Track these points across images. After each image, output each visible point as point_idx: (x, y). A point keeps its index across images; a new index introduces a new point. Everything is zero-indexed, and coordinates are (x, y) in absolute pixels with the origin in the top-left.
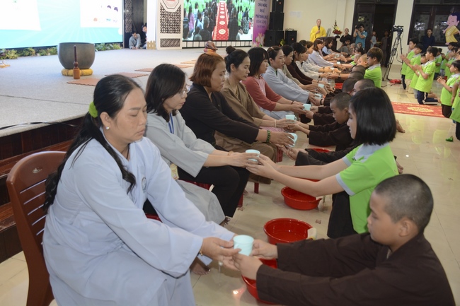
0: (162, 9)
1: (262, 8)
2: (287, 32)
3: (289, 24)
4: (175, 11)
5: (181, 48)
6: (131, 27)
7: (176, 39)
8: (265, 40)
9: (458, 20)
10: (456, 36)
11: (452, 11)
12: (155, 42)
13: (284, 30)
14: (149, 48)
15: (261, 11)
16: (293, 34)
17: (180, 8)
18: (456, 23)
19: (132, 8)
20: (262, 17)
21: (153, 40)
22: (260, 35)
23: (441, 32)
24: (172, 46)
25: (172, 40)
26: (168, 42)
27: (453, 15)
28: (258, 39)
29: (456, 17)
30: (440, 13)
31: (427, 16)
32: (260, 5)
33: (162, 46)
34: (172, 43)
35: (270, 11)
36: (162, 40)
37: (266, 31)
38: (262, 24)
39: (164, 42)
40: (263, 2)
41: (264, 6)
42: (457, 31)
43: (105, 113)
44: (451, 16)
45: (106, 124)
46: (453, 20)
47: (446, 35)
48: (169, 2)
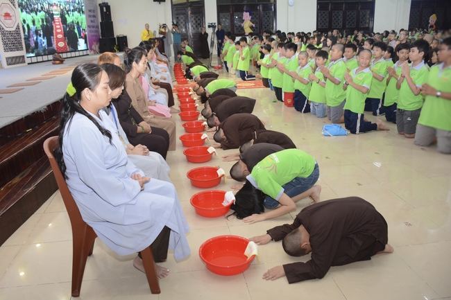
0: (1, 29)
1: (92, 19)
2: (118, 38)
3: (118, 31)
4: (14, 29)
5: (26, 64)
7: (20, 57)
8: (100, 48)
9: (250, 15)
10: (251, 27)
11: (245, 9)
13: (115, 36)
15: (92, 21)
16: (124, 39)
17: (18, 26)
18: (250, 18)
20: (93, 27)
22: (95, 43)
23: (240, 26)
24: (18, 63)
25: (17, 57)
27: (246, 11)
28: (93, 47)
29: (248, 13)
30: (236, 11)
31: (228, 14)
32: (90, 16)
33: (9, 64)
34: (17, 60)
35: (100, 20)
36: (7, 59)
37: (100, 39)
38: (95, 34)
39: (10, 60)
40: (92, 14)
41: (94, 16)
42: (251, 23)
43: (86, 89)
44: (245, 13)
45: (88, 97)
46: (246, 16)
47: (245, 27)
48: (6, 21)
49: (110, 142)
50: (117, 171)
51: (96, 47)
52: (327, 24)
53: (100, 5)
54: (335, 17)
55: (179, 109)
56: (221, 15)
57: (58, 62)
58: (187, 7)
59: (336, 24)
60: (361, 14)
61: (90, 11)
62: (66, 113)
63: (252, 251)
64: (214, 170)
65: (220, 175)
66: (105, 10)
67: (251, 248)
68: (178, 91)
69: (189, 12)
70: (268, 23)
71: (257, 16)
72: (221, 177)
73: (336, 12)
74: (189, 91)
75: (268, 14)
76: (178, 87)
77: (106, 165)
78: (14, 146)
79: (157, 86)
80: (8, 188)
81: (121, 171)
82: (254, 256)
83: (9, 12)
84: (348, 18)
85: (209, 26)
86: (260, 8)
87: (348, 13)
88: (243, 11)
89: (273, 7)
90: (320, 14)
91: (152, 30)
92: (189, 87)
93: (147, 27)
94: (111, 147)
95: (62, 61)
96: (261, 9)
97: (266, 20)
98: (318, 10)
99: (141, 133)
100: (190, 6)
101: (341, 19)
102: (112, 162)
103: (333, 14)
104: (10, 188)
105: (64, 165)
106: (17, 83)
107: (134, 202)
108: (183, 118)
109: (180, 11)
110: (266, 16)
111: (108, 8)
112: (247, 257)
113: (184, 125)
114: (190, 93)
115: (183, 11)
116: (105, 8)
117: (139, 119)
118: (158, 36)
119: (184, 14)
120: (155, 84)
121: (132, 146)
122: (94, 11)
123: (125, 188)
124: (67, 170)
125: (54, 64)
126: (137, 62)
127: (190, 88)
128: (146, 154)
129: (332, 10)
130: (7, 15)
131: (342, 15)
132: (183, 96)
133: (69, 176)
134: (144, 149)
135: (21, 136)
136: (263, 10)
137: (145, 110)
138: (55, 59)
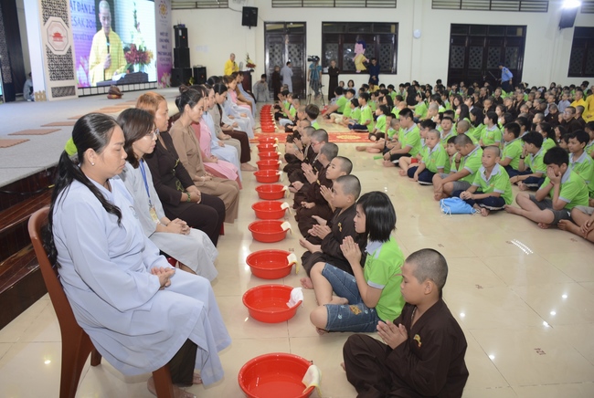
0: (49, 52)
1: (164, 44)
2: (195, 69)
3: (196, 60)
4: (64, 53)
5: (76, 96)
6: (10, 76)
7: (70, 87)
8: (171, 80)
9: (364, 47)
10: (365, 63)
11: (357, 39)
12: (44, 92)
13: (192, 67)
14: (37, 100)
15: (163, 47)
16: (202, 71)
17: (70, 49)
18: (363, 51)
19: (9, 53)
20: (165, 54)
21: (42, 89)
22: (165, 74)
23: (350, 61)
24: (66, 95)
25: (65, 88)
26: (61, 91)
27: (359, 43)
28: (163, 79)
29: (361, 45)
30: (347, 41)
31: (337, 45)
32: (161, 40)
33: (54, 96)
34: (66, 92)
35: (174, 46)
36: (53, 89)
37: (172, 69)
38: (166, 62)
39: (56, 91)
40: (164, 38)
41: (167, 41)
42: (365, 58)
43: (90, 149)
44: (357, 45)
45: (91, 160)
46: (359, 48)
47: (356, 63)
48: (56, 43)
49: (119, 222)
50: (125, 261)
51: (167, 79)
52: (462, 63)
53: (175, 27)
54: (473, 54)
55: (257, 166)
56: (328, 45)
57: (114, 96)
58: (284, 35)
59: (475, 63)
60: (507, 51)
61: (162, 34)
62: (62, 179)
63: (311, 380)
64: (284, 255)
65: (290, 262)
66: (180, 34)
67: (311, 374)
68: (261, 141)
69: (287, 41)
70: (386, 59)
71: (373, 49)
72: (291, 266)
73: (475, 48)
74: (275, 142)
75: (387, 48)
76: (262, 136)
77: (111, 253)
78: (28, 207)
79: (228, 136)
80: (10, 263)
81: (132, 261)
82: (314, 387)
83: (60, 32)
84: (489, 56)
85: (309, 60)
86: (377, 39)
87: (490, 51)
88: (355, 42)
89: (393, 39)
90: (454, 50)
91: (237, 61)
92: (275, 136)
93: (233, 57)
94: (119, 229)
95: (119, 96)
96: (378, 41)
97: (384, 56)
98: (451, 45)
99: (186, 202)
100: (288, 33)
101: (481, 58)
102: (118, 250)
103: (471, 51)
104: (13, 262)
105: (55, 249)
106: (55, 121)
107: (148, 307)
108: (259, 179)
109: (275, 39)
110: (384, 50)
111: (185, 31)
112: (305, 387)
113: (258, 189)
114: (275, 145)
115: (279, 40)
116: (180, 32)
117: (187, 182)
118: (245, 69)
119: (280, 43)
120: (225, 132)
121: (167, 220)
122: (167, 34)
123: (136, 287)
124: (58, 257)
125: (109, 98)
126: (191, 106)
127: (276, 139)
128: (184, 232)
129: (469, 45)
130: (57, 36)
131: (482, 52)
132: (265, 149)
133: (61, 264)
134: (183, 226)
135: (40, 194)
136: (381, 42)
137: (198, 169)
138: (111, 93)
